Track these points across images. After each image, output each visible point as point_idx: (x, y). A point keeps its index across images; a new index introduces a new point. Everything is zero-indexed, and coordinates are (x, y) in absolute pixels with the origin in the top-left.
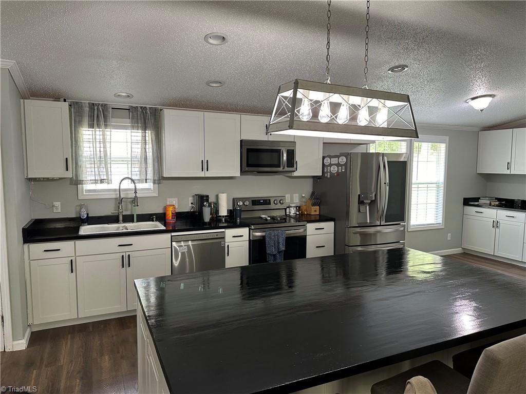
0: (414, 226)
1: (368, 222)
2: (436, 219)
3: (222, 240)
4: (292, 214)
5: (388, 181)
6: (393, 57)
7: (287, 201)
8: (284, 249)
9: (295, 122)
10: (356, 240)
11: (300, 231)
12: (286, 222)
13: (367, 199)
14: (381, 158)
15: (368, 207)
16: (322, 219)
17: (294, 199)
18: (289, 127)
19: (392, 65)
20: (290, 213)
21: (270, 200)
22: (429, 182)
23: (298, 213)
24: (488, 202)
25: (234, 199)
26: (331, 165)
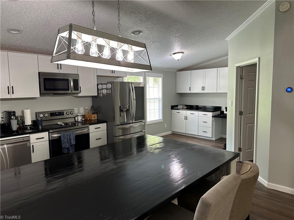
0: (149, 121)
1: (126, 121)
2: (159, 117)
3: (28, 142)
4: (79, 120)
5: (135, 98)
6: (134, 25)
7: (75, 112)
8: (74, 143)
9: (71, 54)
10: (120, 132)
11: (85, 131)
12: (75, 125)
13: (125, 109)
14: (131, 84)
15: (125, 113)
16: (99, 122)
17: (80, 111)
18: (67, 57)
19: (134, 30)
20: (78, 119)
21: (63, 112)
22: (155, 98)
23: (83, 119)
24: (182, 107)
25: (36, 113)
26: (102, 89)
